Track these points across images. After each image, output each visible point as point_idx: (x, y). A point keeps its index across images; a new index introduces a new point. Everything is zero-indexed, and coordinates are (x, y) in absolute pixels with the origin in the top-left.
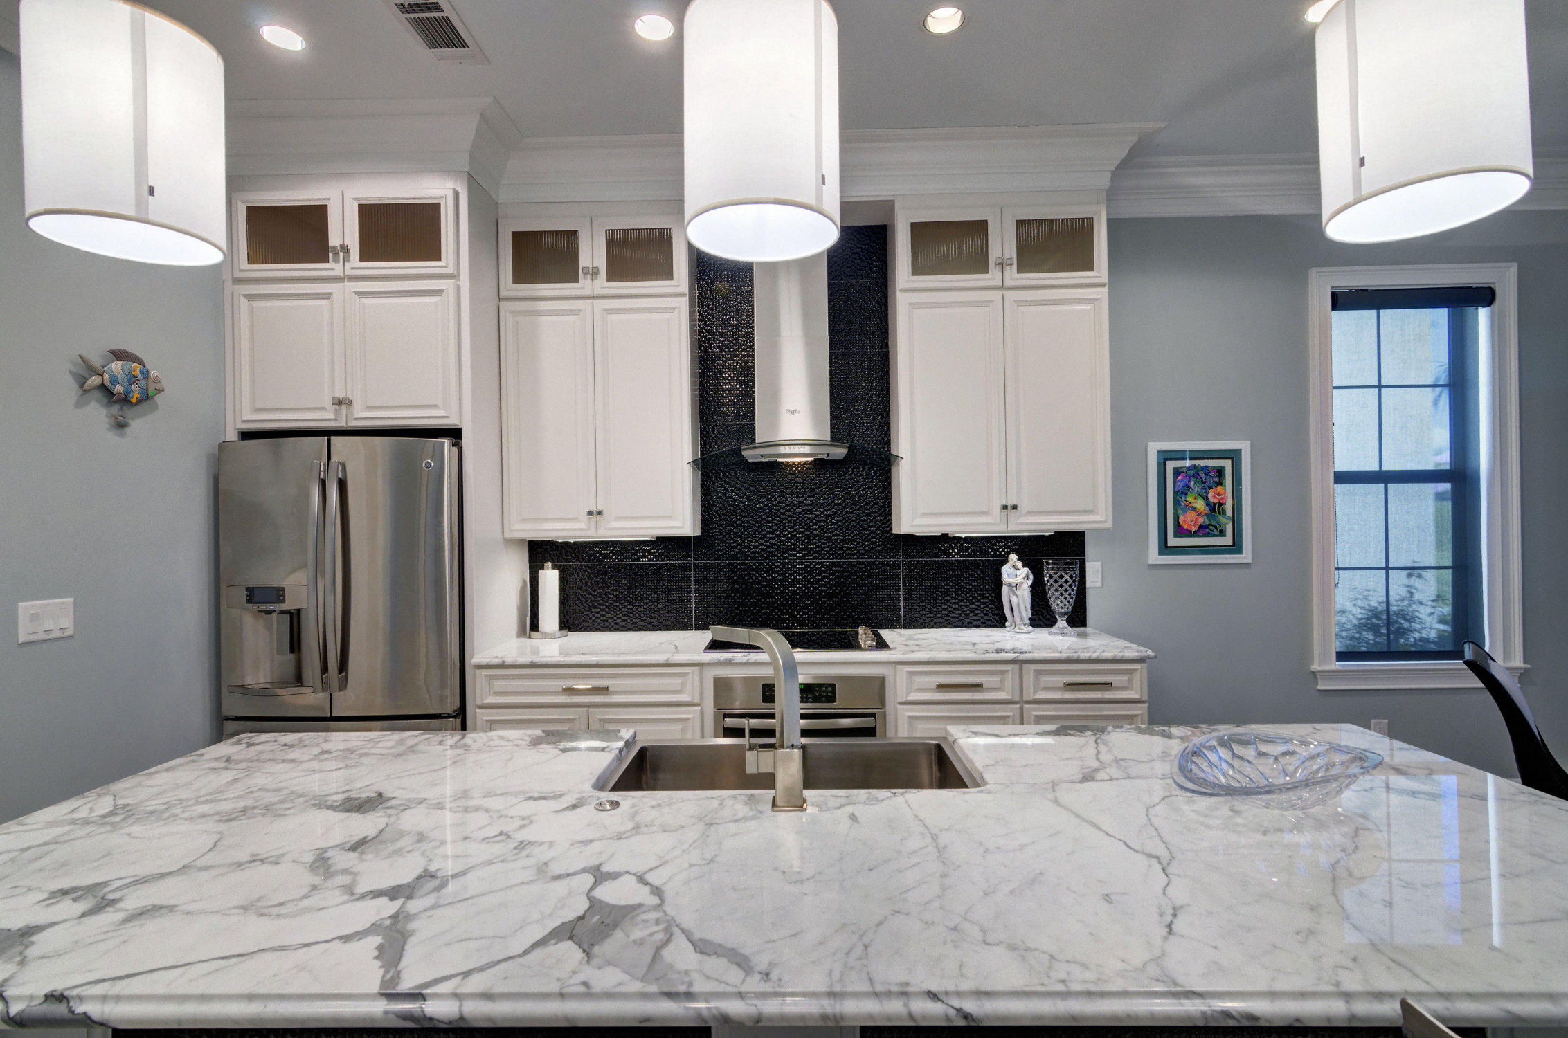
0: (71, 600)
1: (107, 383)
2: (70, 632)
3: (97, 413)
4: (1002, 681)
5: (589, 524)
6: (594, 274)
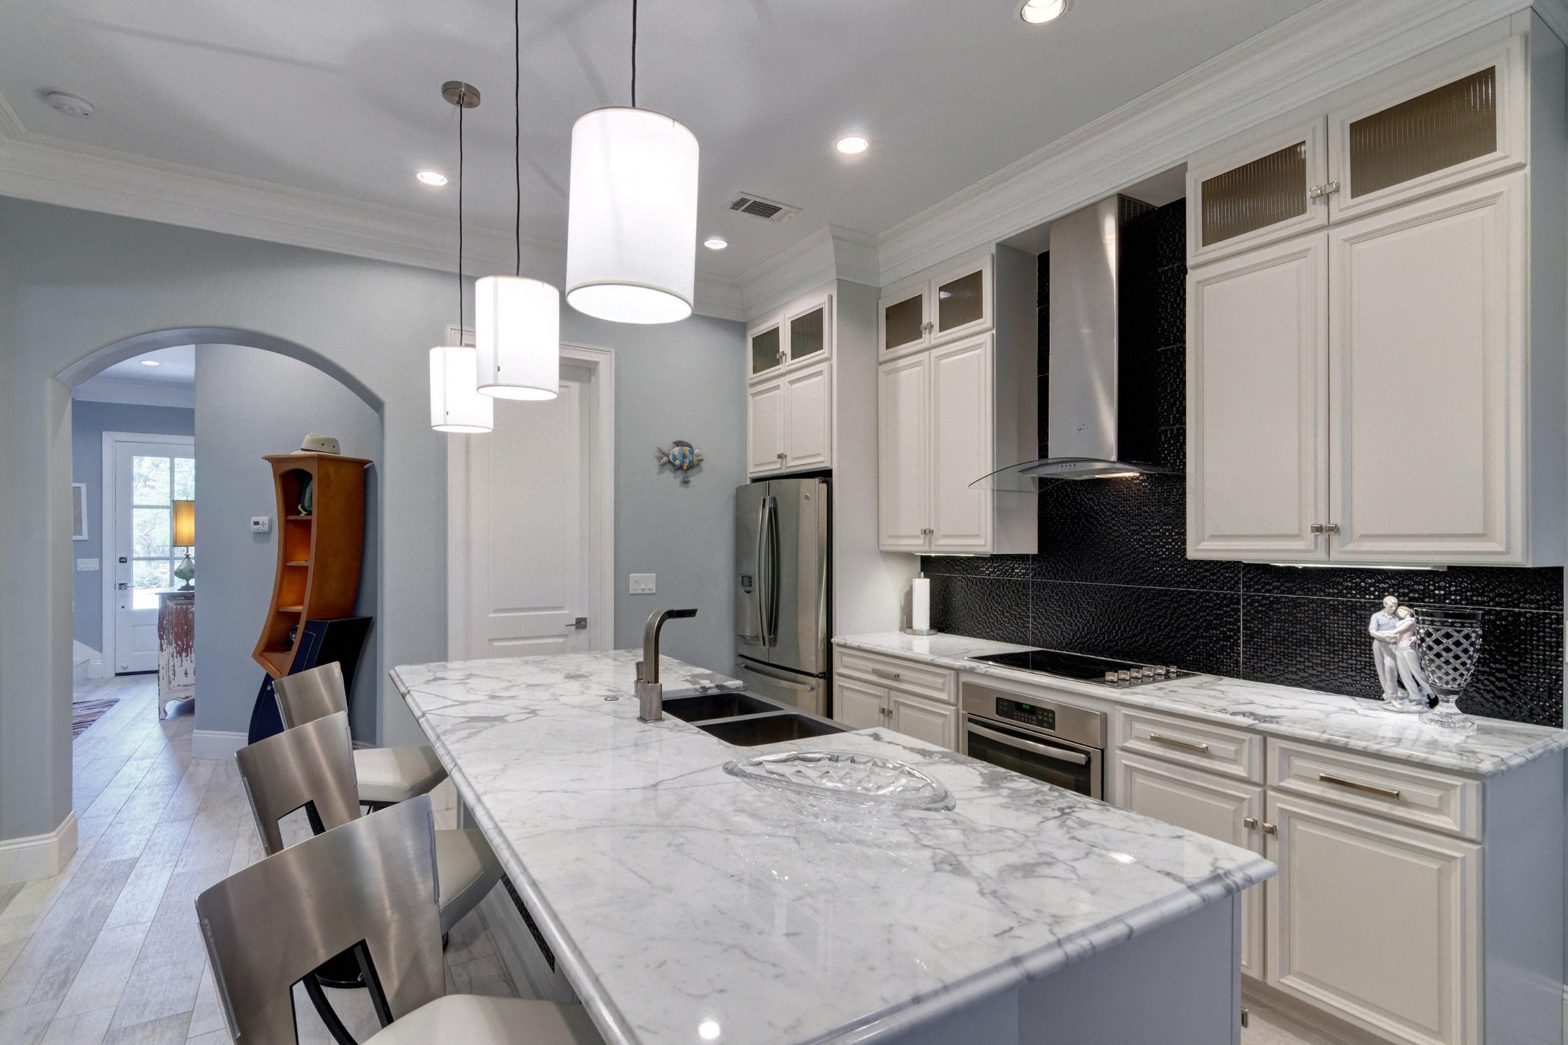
0: (654, 575)
1: (671, 460)
2: (654, 591)
3: (671, 479)
4: (1238, 752)
5: (925, 541)
6: (930, 328)
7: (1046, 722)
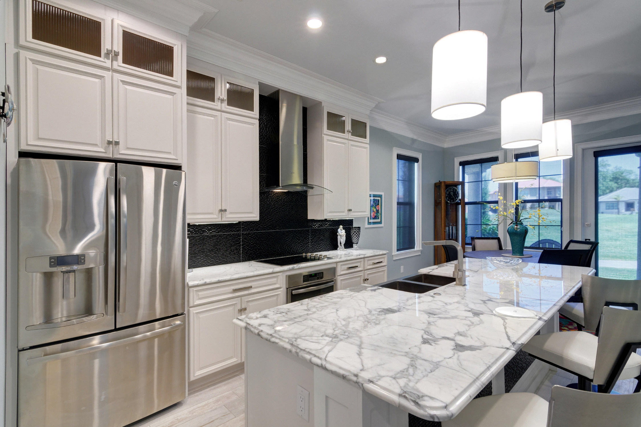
6: (222, 101)
7: (320, 277)
